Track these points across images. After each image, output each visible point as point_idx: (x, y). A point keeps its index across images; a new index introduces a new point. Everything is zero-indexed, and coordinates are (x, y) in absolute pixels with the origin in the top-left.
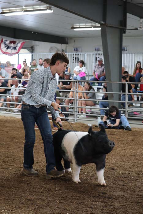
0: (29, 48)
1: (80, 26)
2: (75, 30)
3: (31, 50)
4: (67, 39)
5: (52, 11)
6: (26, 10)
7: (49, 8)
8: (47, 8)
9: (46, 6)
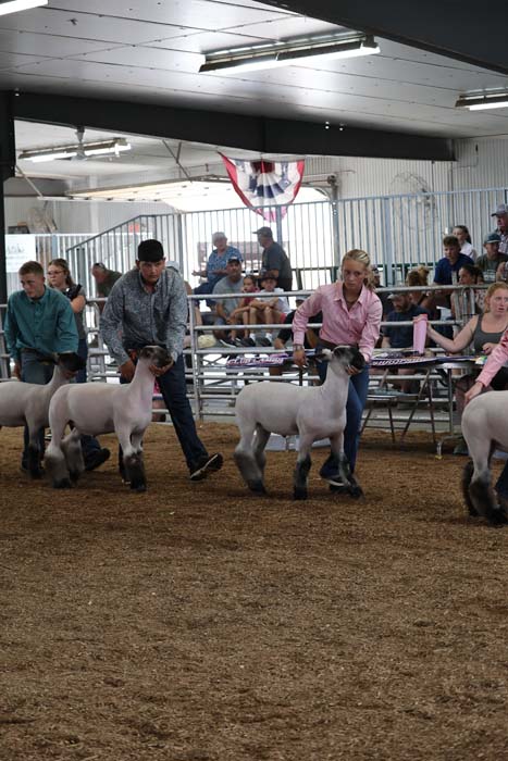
0: (320, 183)
1: (485, 93)
2: (473, 108)
3: (330, 190)
4: (450, 143)
5: (377, 50)
6: (286, 51)
7: (364, 39)
8: (357, 40)
9: (353, 32)
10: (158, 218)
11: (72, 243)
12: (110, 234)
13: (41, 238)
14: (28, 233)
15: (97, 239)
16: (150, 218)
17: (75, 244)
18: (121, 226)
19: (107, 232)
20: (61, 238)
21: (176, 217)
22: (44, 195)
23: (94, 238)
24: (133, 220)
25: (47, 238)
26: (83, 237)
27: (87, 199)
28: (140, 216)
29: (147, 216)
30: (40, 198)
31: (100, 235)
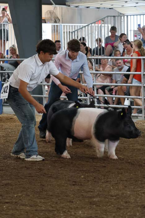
10: (116, 18)
11: (75, 29)
12: (93, 25)
13: (54, 26)
14: (45, 23)
15: (87, 27)
16: (112, 18)
17: (76, 29)
18: (98, 21)
19: (91, 24)
20: (64, 26)
21: (126, 17)
22: (56, 4)
23: (85, 27)
24: (104, 18)
25: (57, 26)
26: (80, 26)
27: (77, 7)
28: (108, 17)
29: (111, 16)
30: (54, 6)
31: (88, 25)
